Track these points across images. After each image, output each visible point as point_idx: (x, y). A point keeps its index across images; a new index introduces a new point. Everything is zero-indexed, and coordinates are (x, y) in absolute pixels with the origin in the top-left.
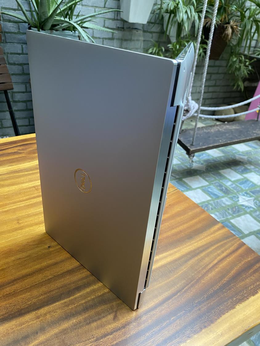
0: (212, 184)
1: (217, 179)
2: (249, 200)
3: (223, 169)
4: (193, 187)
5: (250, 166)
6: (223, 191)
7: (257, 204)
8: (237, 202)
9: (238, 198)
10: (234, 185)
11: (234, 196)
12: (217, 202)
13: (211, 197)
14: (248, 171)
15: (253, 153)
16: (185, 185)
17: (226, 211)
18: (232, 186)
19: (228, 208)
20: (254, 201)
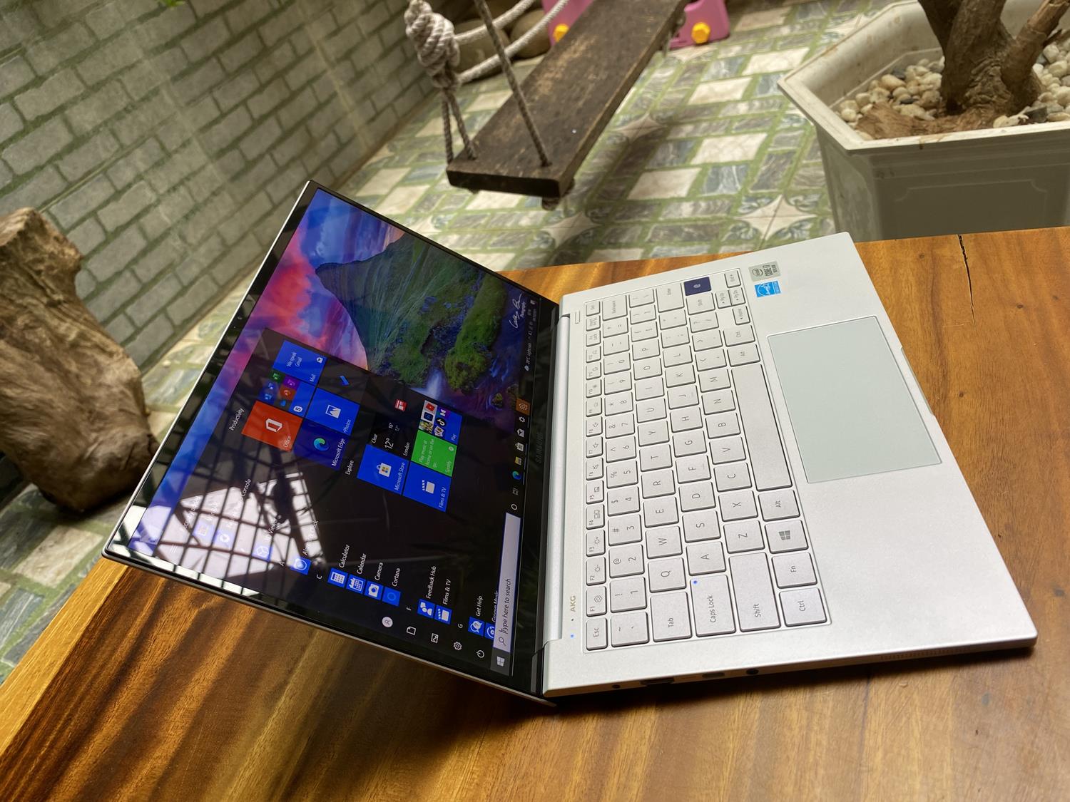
1: (647, 222)
2: (776, 211)
5: (681, 131)
6: (695, 235)
7: (804, 206)
8: (758, 238)
9: (747, 225)
10: (703, 205)
14: (690, 146)
15: (649, 96)
18: (701, 210)
20: (789, 203)
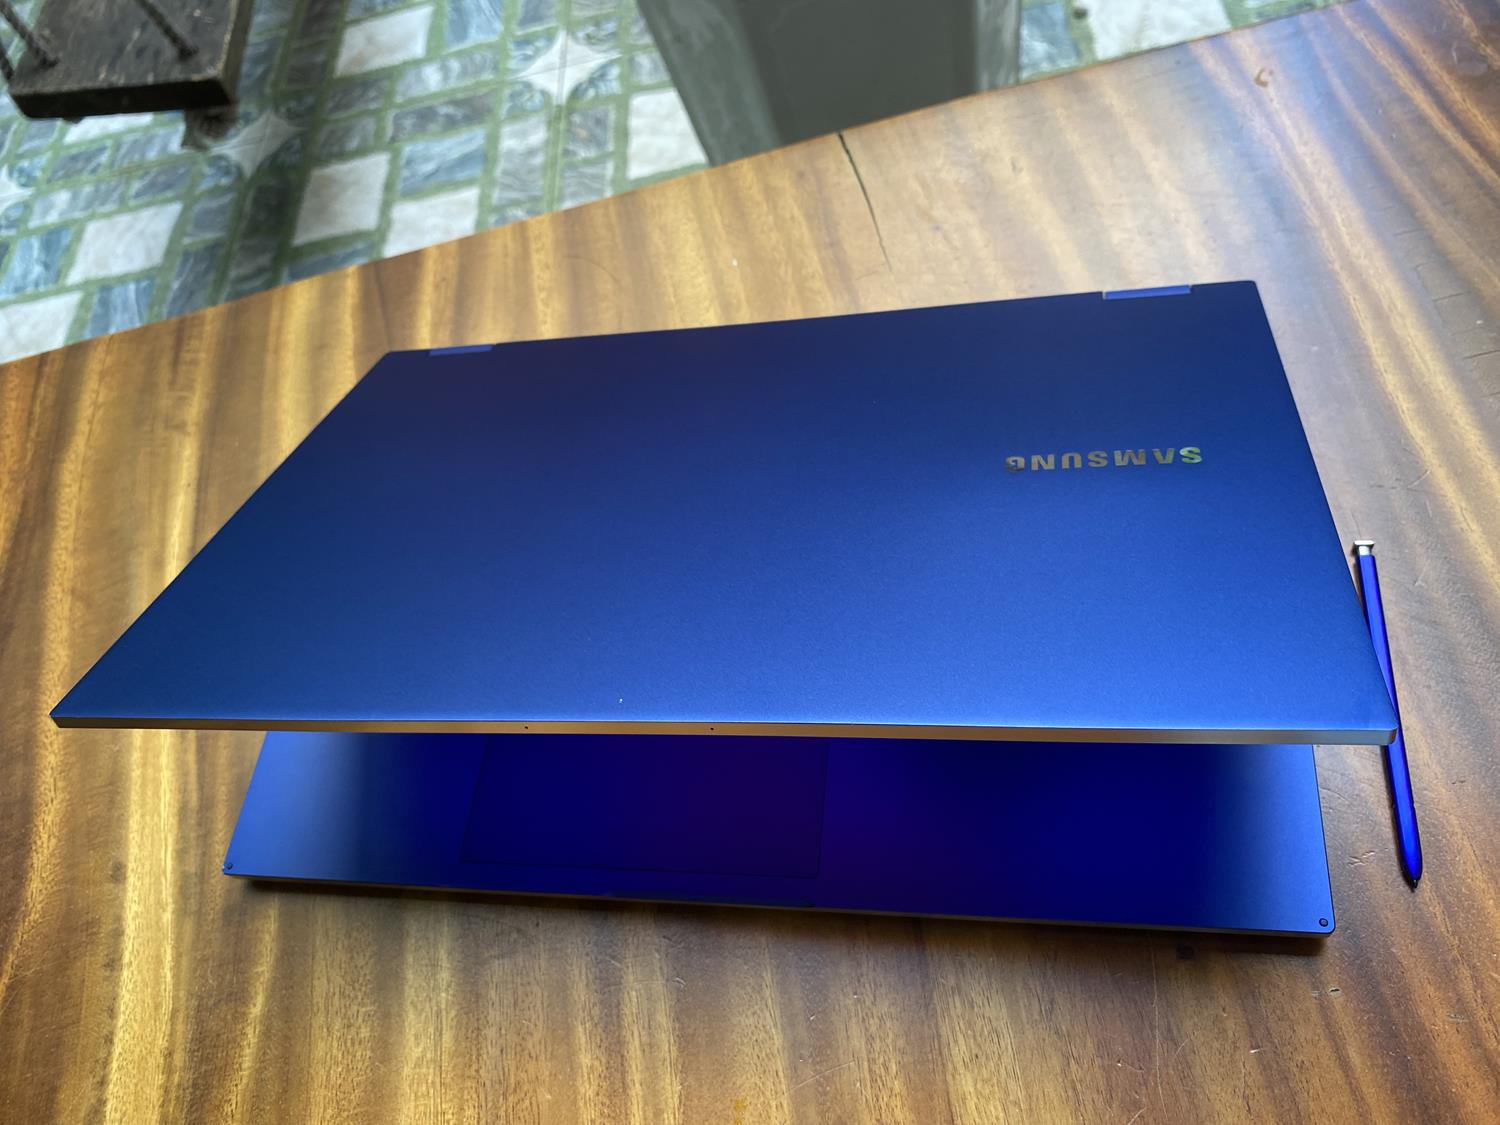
0: (394, 139)
1: (379, 110)
2: (563, 57)
3: (334, 54)
4: (368, 220)
6: (459, 118)
7: (601, 41)
8: (550, 104)
9: (528, 86)
11: (513, 96)
12: (506, 173)
13: (469, 182)
16: (340, 252)
17: (572, 167)
18: (454, 74)
19: (560, 150)
20: (576, 39)
